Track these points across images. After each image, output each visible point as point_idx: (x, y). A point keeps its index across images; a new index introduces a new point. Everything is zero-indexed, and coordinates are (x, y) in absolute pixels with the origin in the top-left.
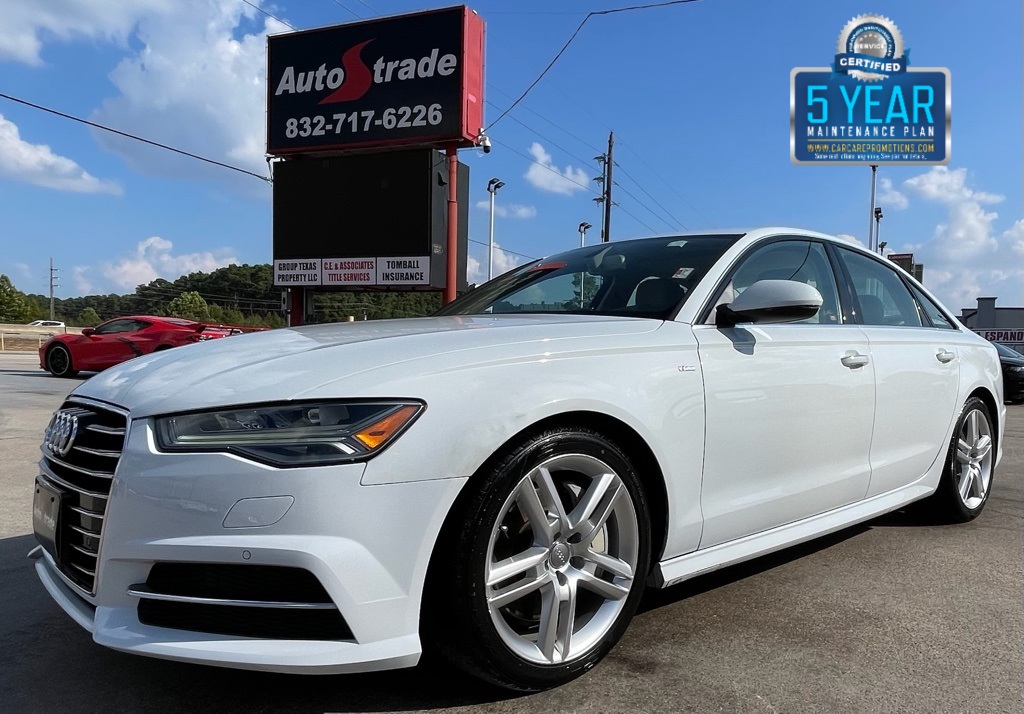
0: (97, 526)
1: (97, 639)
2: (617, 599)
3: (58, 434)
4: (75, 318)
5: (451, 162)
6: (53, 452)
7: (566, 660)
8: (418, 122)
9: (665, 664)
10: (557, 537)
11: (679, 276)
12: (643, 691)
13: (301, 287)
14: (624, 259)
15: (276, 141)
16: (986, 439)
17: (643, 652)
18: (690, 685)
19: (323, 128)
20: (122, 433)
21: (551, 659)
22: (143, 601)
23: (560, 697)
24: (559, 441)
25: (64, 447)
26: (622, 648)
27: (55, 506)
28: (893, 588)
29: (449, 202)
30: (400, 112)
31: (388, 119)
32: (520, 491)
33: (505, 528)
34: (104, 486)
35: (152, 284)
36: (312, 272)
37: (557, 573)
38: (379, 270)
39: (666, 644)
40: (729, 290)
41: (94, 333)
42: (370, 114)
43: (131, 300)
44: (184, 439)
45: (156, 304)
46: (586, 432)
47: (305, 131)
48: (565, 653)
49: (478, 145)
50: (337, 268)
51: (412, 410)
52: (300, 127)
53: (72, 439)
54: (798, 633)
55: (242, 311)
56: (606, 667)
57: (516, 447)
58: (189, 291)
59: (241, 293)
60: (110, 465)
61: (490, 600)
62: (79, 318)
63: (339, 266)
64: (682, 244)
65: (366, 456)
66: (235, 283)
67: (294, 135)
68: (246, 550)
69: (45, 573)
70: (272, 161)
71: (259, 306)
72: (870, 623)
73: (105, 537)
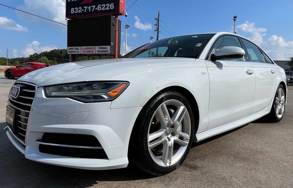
0: (26, 121)
1: (26, 157)
2: (185, 146)
3: (14, 92)
4: (13, 64)
5: (116, 20)
6: (12, 98)
7: (171, 165)
8: (107, 9)
9: (200, 167)
10: (168, 126)
11: (198, 46)
12: (195, 176)
13: (75, 55)
14: (177, 42)
15: (68, 14)
16: (283, 97)
17: (192, 163)
18: (210, 174)
19: (81, 10)
20: (34, 92)
21: (166, 165)
22: (40, 145)
23: (169, 177)
24: (168, 96)
25: (16, 96)
26: (186, 161)
27: (13, 114)
28: (263, 143)
29: (116, 31)
30: (102, 6)
31: (99, 8)
32: (158, 111)
33: (153, 123)
34: (29, 108)
35: (34, 54)
36: (78, 50)
37: (167, 137)
38: (96, 49)
39: (198, 160)
40: (214, 50)
41: (19, 67)
42: (94, 6)
43: (28, 59)
44: (54, 94)
45: (35, 60)
46: (176, 93)
47: (76, 11)
48: (170, 163)
49: (124, 15)
50: (84, 49)
51: (126, 85)
52: (75, 10)
53: (18, 94)
54: (238, 157)
55: (57, 62)
56: (182, 167)
57: (156, 97)
58: (43, 56)
59: (57, 57)
60: (31, 102)
61: (149, 146)
62: (14, 64)
63: (85, 49)
64: (196, 37)
65: (112, 99)
66: (56, 54)
67: (73, 12)
68: (74, 129)
69: (9, 135)
70: (67, 20)
71: (62, 60)
72: (261, 154)
73: (29, 124)
